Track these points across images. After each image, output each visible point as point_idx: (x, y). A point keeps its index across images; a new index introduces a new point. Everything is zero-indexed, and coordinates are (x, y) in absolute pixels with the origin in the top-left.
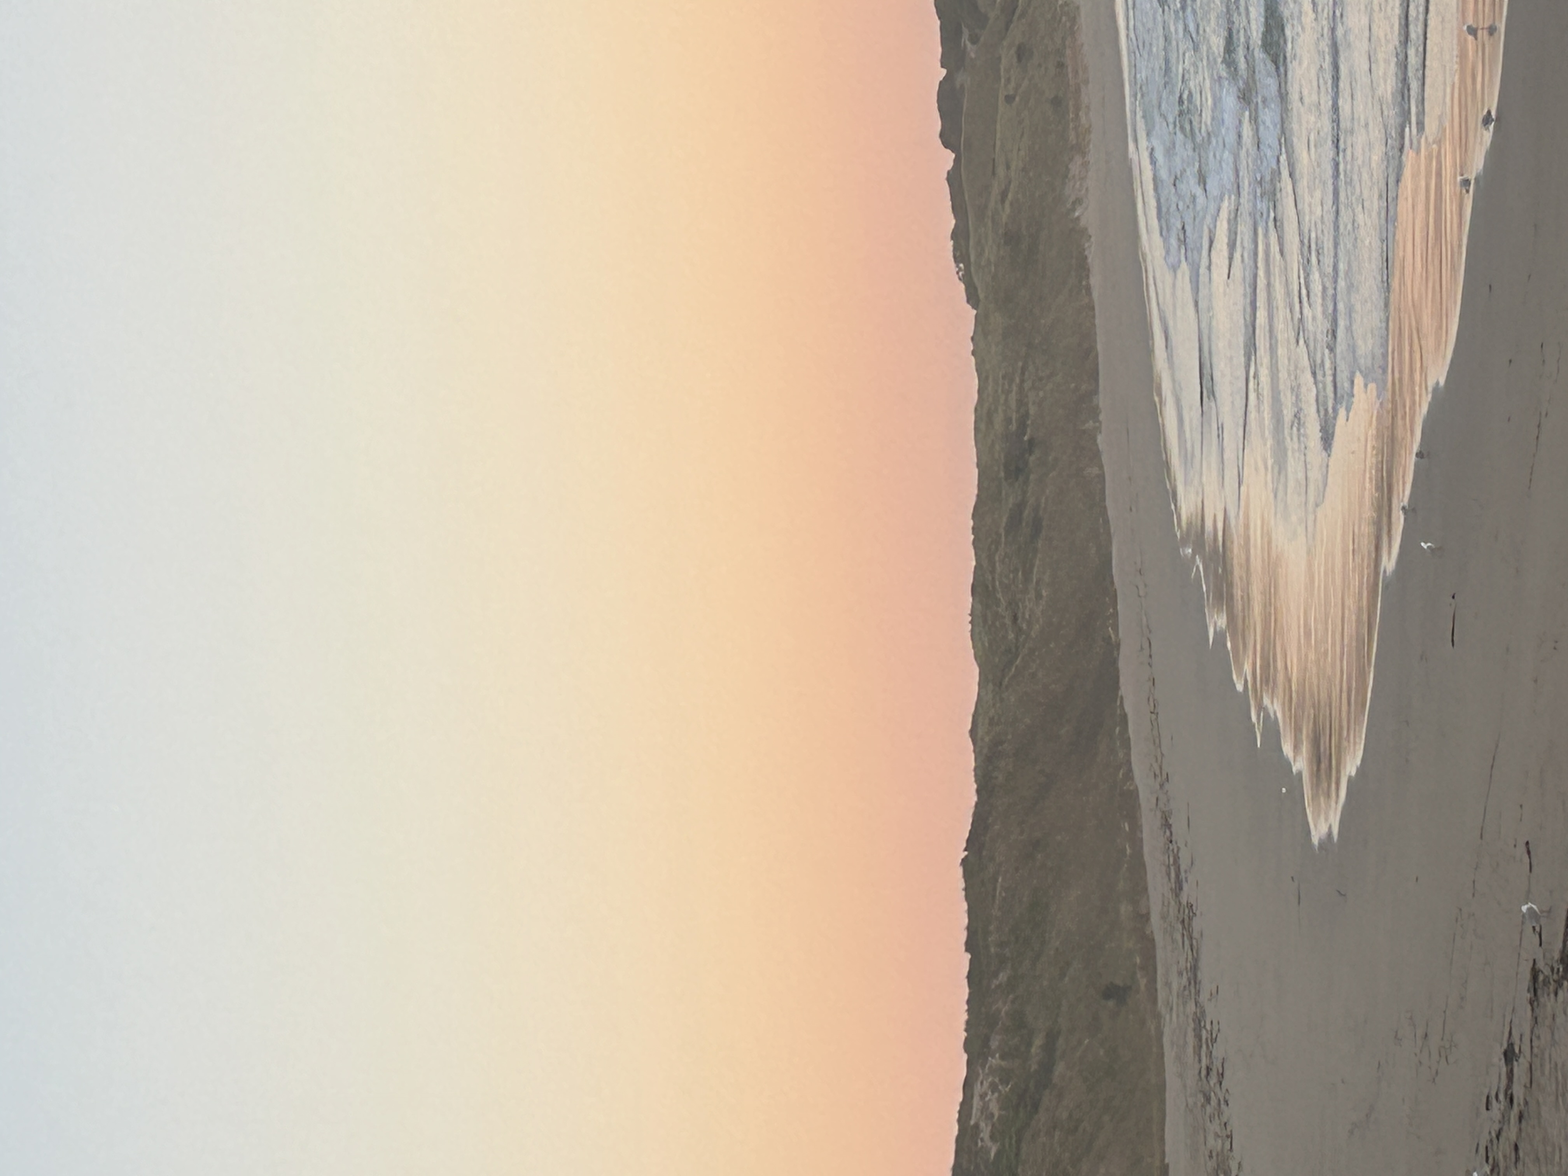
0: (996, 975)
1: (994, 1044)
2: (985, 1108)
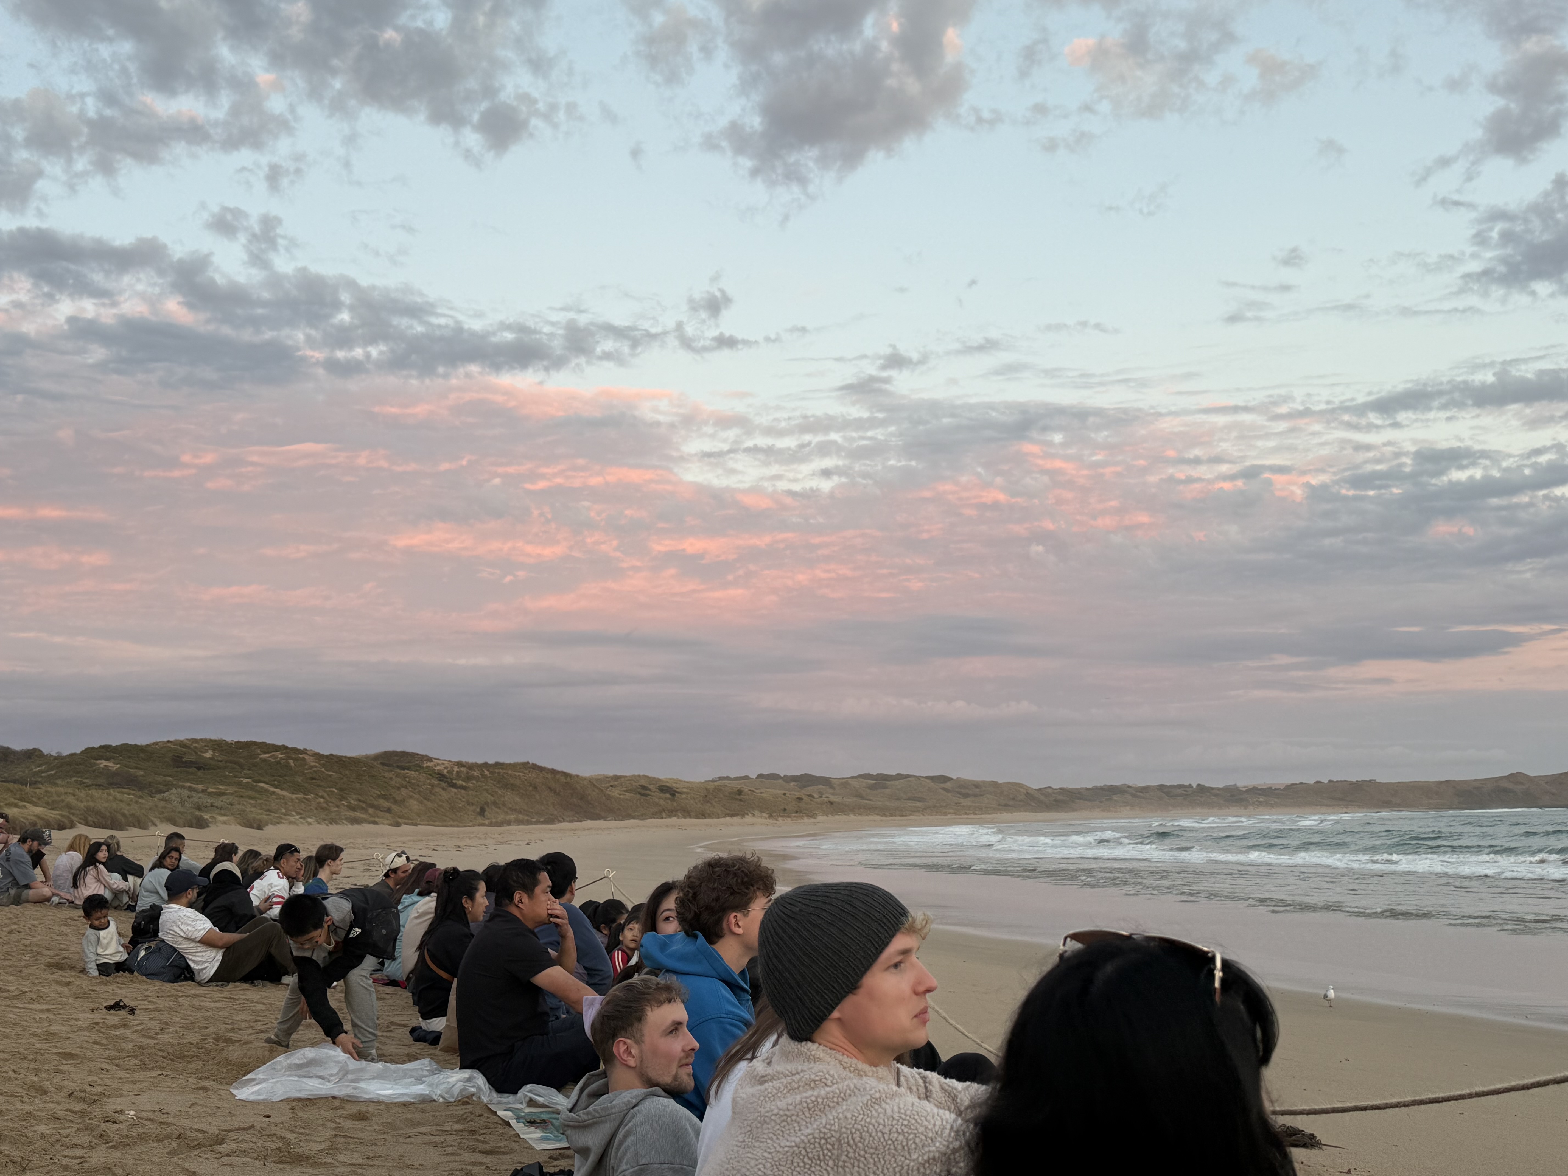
0: (488, 771)
1: (462, 769)
2: (438, 764)
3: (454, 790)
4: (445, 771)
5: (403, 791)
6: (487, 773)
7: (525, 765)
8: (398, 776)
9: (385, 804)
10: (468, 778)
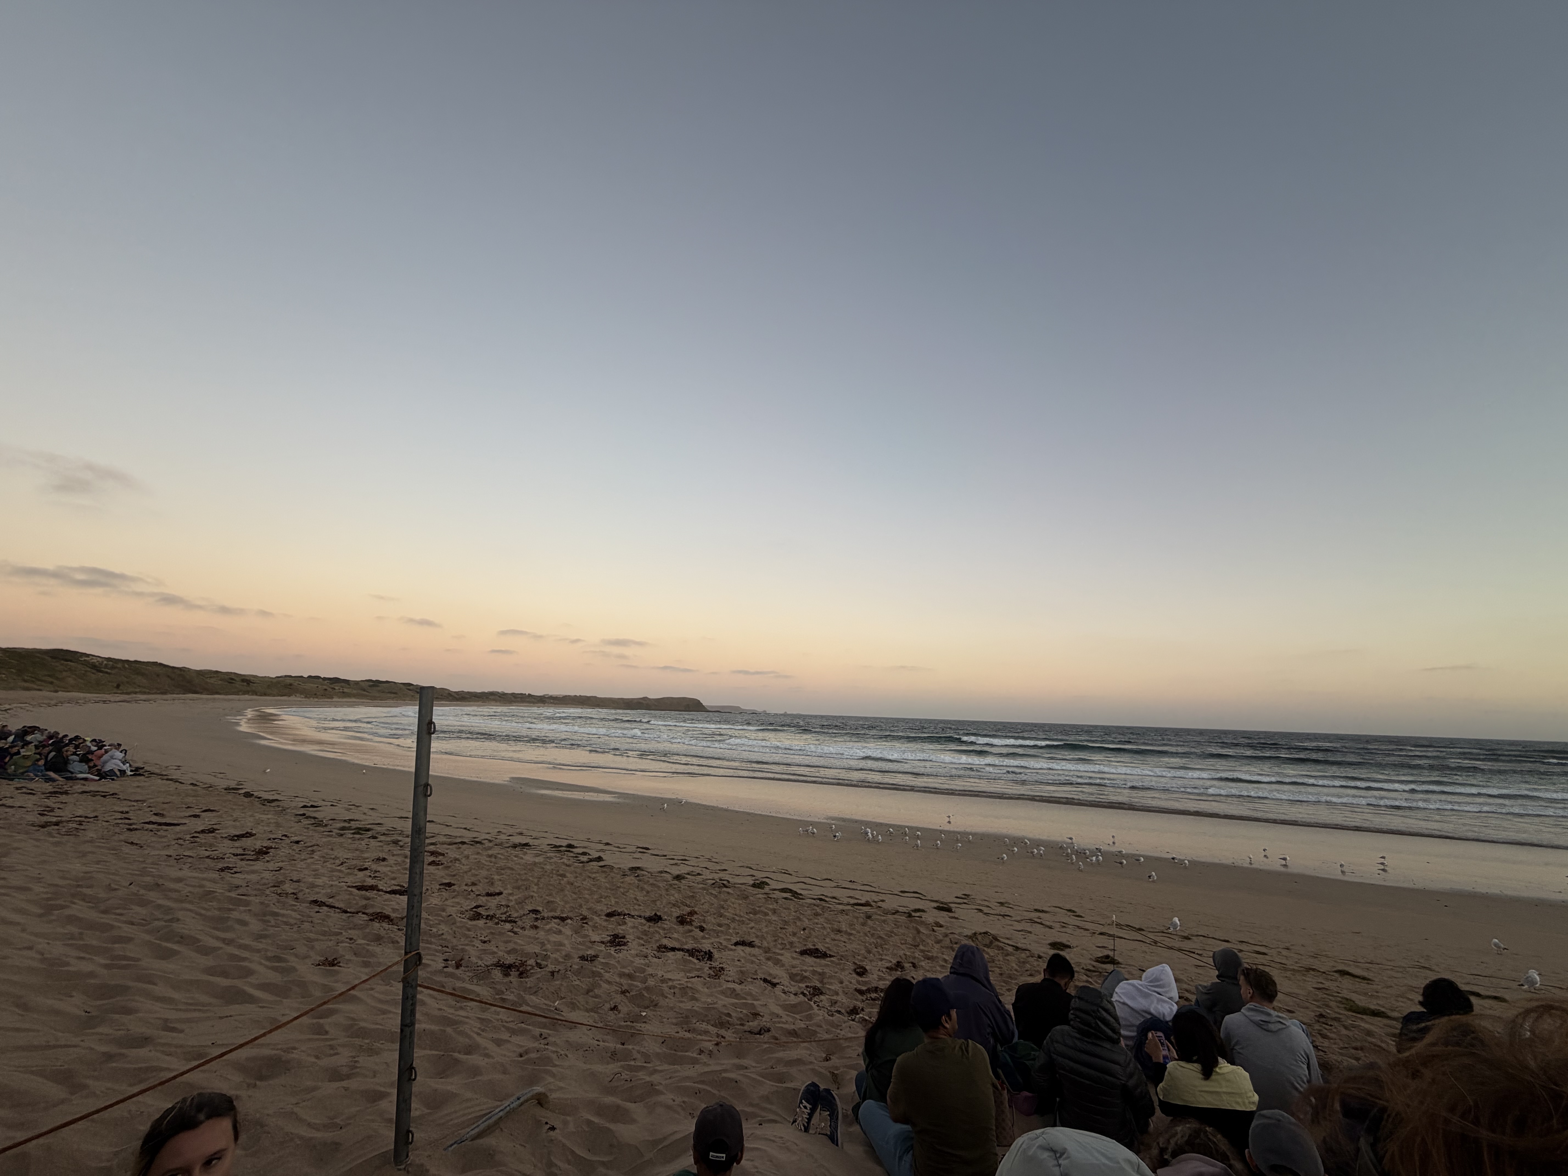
3: (101, 674)
4: (97, 664)
5: (65, 674)
6: (127, 666)
7: (155, 664)
8: (62, 665)
9: (50, 679)
10: (113, 668)
